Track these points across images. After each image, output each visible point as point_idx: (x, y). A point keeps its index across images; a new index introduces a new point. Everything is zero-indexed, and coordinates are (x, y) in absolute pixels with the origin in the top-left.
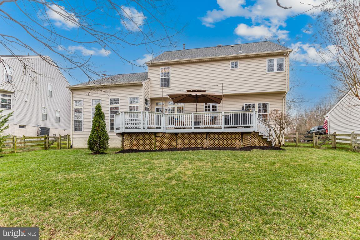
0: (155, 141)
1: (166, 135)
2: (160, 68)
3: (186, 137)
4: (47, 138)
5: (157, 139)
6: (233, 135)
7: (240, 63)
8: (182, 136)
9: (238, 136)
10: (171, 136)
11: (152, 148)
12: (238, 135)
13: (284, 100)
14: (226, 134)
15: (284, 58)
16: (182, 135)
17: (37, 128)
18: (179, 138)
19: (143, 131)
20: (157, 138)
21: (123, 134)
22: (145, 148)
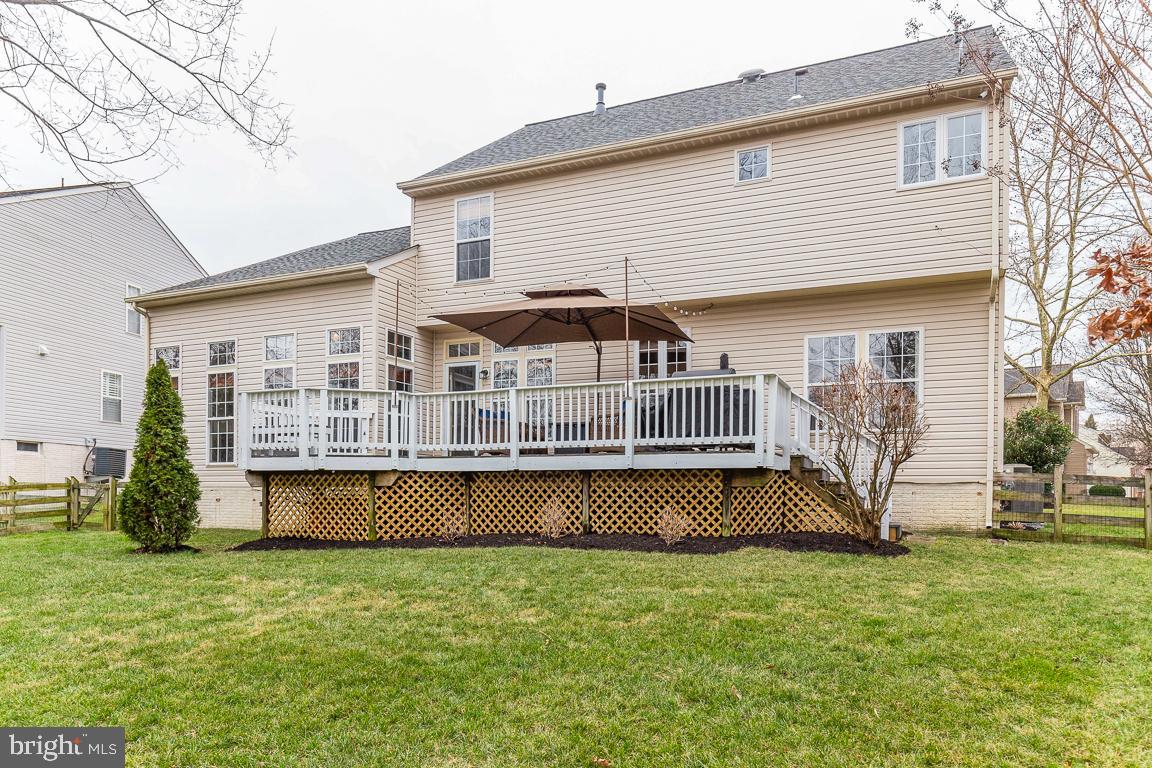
0: (371, 505)
1: (421, 482)
2: (456, 201)
3: (504, 492)
4: (74, 489)
5: (379, 498)
6: (689, 481)
7: (776, 153)
8: (491, 487)
9: (711, 487)
10: (446, 486)
11: (361, 535)
12: (711, 481)
13: (992, 313)
14: (662, 475)
15: (984, 111)
16: (491, 482)
17: (84, 452)
18: (479, 492)
19: (310, 465)
20: (380, 493)
21: (266, 478)
22: (337, 533)
